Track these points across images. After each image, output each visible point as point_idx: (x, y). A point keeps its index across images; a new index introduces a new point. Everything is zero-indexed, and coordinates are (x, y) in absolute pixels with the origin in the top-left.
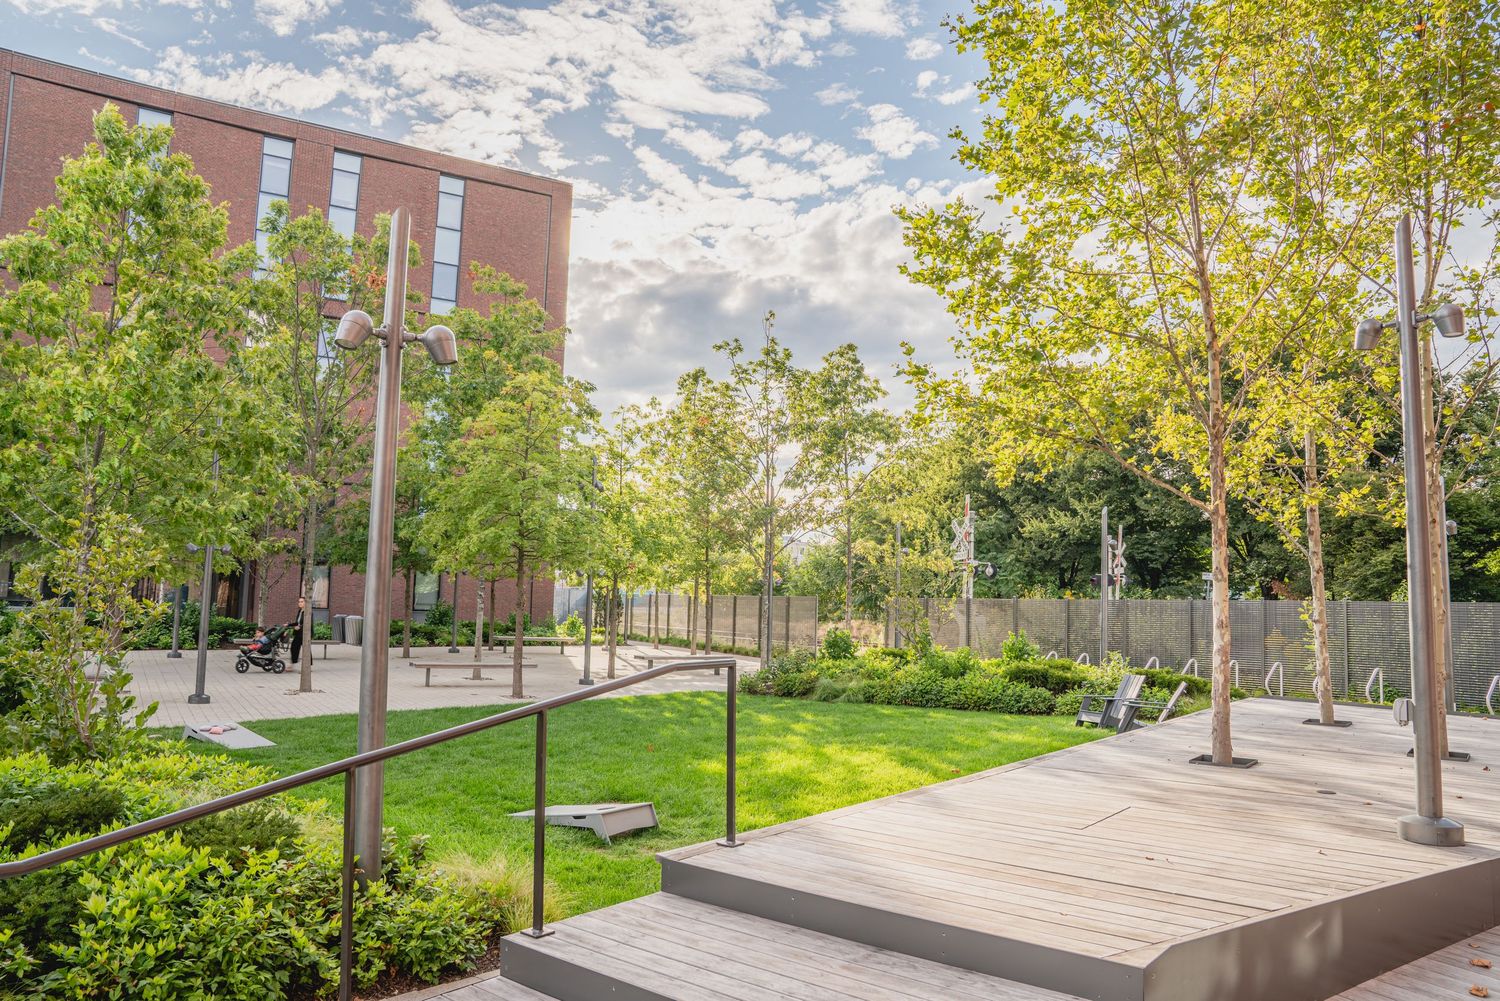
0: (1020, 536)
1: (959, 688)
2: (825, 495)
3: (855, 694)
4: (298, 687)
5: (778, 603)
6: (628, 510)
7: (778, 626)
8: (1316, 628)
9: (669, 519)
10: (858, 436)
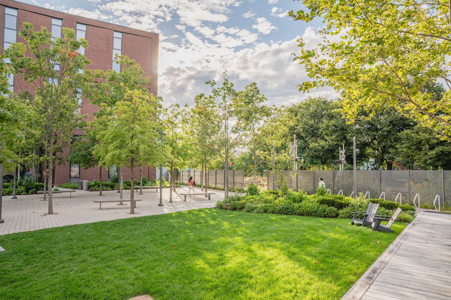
0: (308, 148)
1: (300, 207)
2: (246, 135)
3: (260, 209)
4: (48, 212)
5: (230, 172)
6: (175, 142)
7: (230, 179)
9: (191, 145)
10: (257, 114)
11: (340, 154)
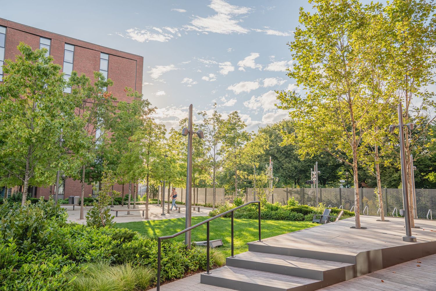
1: (276, 214)
3: (246, 216)
8: (379, 195)
10: (239, 139)
11: (312, 175)
